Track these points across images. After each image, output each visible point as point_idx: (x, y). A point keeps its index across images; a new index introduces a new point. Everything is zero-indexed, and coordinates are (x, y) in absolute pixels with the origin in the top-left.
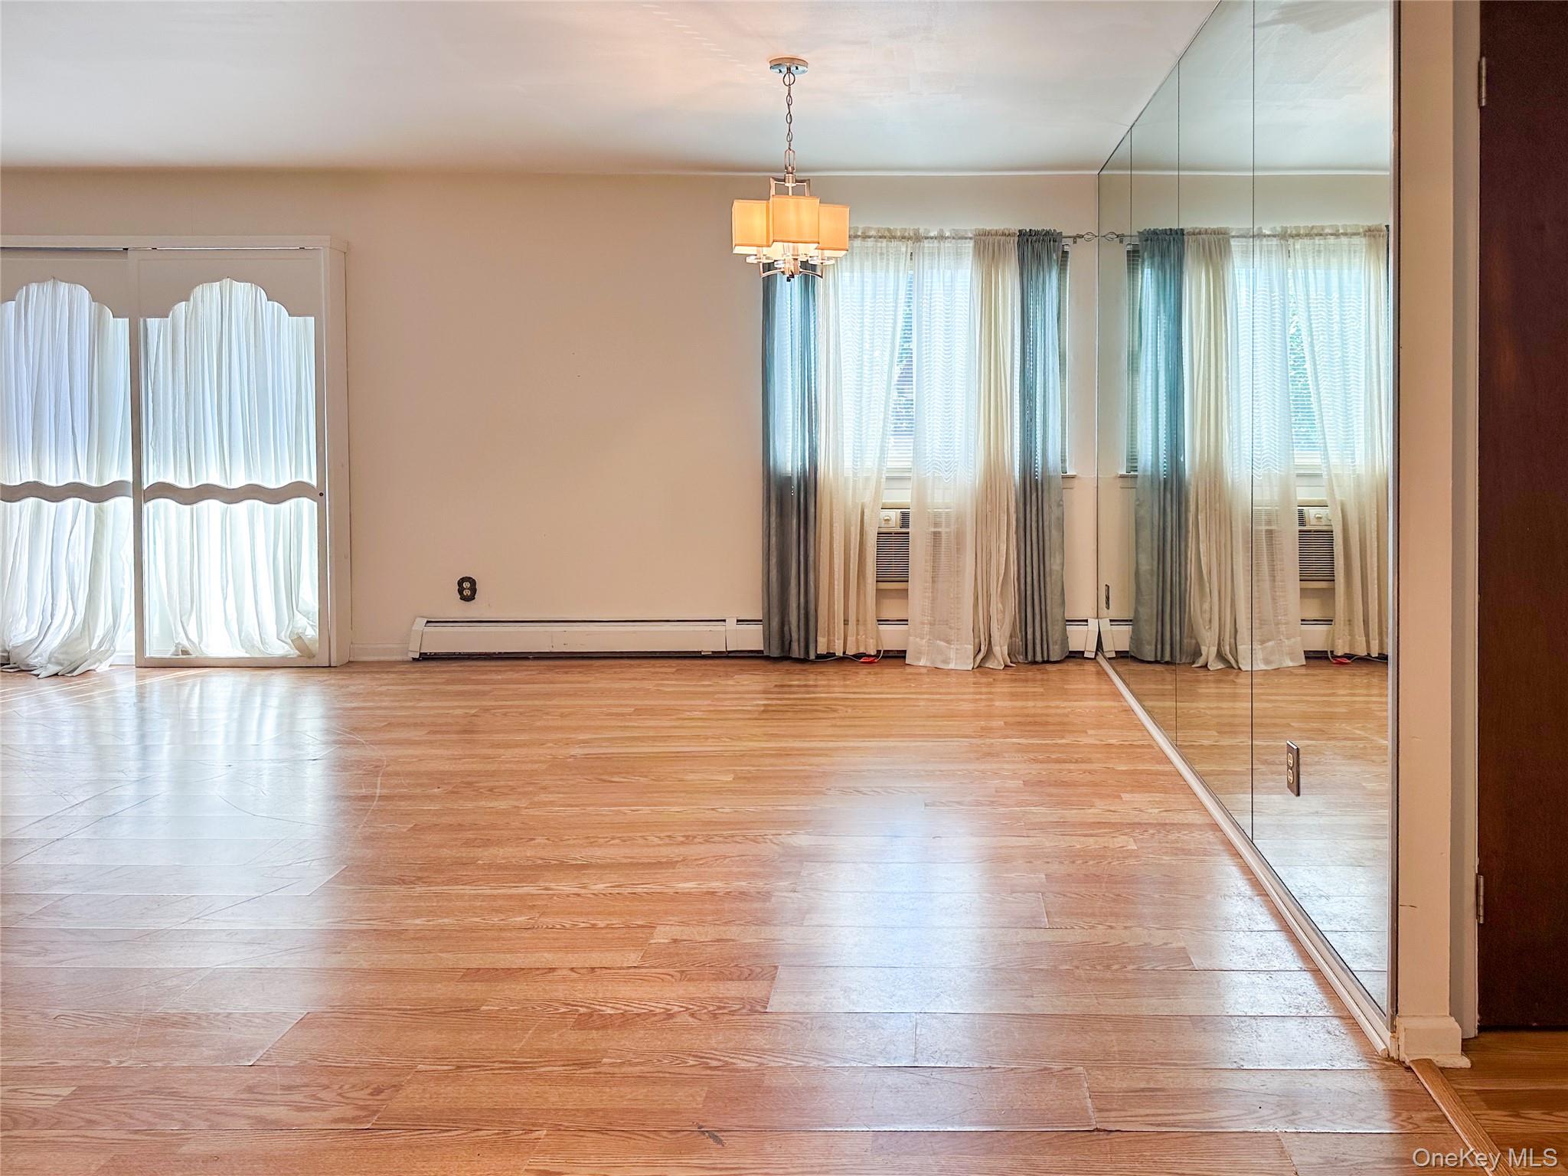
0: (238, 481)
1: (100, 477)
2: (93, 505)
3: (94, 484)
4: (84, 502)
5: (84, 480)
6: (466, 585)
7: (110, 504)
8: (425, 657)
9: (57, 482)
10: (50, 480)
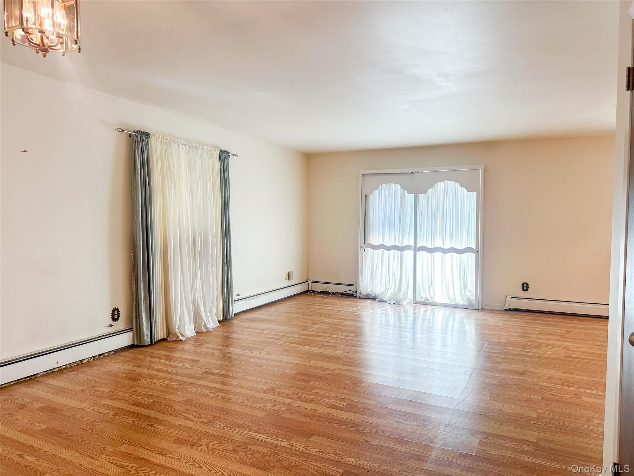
0: (447, 246)
1: (402, 243)
2: (399, 252)
3: (400, 245)
4: (397, 251)
5: (397, 244)
6: (525, 285)
7: (404, 252)
8: (510, 310)
9: (389, 244)
10: (387, 244)
